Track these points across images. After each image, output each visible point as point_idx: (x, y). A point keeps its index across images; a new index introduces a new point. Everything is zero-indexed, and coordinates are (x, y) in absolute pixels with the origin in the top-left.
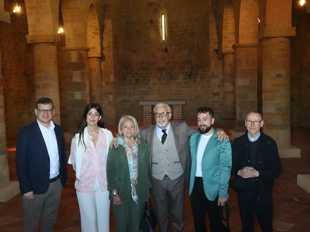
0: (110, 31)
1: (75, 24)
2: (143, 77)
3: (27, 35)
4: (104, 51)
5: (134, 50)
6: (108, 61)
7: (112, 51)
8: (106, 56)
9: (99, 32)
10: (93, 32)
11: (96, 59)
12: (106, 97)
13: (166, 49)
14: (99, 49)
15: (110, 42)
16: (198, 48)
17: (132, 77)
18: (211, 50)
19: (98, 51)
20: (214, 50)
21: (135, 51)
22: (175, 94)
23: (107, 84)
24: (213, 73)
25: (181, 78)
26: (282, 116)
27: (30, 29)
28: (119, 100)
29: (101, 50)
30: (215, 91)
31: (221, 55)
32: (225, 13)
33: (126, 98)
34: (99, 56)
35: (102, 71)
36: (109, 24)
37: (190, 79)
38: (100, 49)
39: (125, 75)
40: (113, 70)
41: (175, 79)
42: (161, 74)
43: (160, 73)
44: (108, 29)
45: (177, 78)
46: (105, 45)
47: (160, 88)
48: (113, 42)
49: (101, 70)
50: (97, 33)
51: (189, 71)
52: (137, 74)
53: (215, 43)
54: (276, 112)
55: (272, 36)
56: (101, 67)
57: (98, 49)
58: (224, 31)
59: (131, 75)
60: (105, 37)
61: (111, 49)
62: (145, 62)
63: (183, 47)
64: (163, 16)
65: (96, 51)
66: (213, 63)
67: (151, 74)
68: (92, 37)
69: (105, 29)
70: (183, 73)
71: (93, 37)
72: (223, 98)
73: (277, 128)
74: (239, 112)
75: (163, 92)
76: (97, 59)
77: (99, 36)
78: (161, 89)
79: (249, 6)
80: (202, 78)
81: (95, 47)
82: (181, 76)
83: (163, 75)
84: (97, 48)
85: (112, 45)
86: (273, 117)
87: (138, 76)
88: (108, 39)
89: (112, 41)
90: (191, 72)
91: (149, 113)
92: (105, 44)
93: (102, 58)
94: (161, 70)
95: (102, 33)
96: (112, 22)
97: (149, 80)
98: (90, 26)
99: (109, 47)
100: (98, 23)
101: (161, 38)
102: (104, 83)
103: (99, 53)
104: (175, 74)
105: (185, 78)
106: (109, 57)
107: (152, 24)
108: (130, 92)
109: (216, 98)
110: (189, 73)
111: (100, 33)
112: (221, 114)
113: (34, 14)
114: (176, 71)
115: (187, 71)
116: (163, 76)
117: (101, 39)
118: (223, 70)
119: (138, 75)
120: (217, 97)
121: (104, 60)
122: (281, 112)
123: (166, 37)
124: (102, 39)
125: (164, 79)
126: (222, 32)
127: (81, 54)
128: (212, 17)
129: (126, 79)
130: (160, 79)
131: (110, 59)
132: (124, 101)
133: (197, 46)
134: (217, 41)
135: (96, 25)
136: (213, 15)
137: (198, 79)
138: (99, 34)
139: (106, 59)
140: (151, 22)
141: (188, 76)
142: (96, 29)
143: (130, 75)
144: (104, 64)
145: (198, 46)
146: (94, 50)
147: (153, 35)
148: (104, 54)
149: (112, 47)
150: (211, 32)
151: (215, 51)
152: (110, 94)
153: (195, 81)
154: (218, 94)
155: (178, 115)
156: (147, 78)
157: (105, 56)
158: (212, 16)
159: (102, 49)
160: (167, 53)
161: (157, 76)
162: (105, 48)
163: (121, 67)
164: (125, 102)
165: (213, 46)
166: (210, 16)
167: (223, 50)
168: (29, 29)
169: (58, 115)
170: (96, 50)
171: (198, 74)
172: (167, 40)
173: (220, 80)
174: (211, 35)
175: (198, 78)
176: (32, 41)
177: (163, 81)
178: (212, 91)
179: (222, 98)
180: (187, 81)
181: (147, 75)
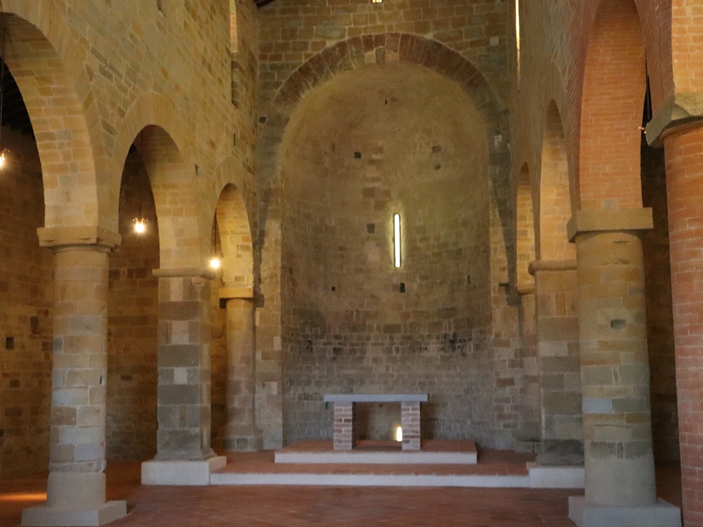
0: (276, 244)
1: (180, 219)
2: (352, 345)
3: (41, 229)
4: (261, 286)
5: (333, 285)
6: (270, 308)
7: (279, 286)
8: (266, 297)
9: (251, 246)
10: (238, 246)
11: (243, 302)
12: (264, 385)
13: (403, 286)
14: (251, 280)
15: (275, 268)
16: (469, 283)
17: (325, 344)
18: (494, 284)
19: (248, 285)
20: (501, 285)
21: (333, 289)
22: (420, 383)
23: (265, 357)
24: (498, 335)
25: (433, 349)
26: (627, 422)
27: (49, 216)
28: (294, 394)
29: (254, 282)
30: (502, 376)
31: (515, 296)
32: (519, 203)
33: (311, 390)
34: (250, 295)
35: (257, 330)
36: (274, 229)
37: (454, 349)
38: (253, 280)
39: (310, 339)
40: (280, 326)
41: (421, 349)
42: (391, 338)
43: (388, 337)
44: (273, 240)
45: (426, 349)
46: (264, 274)
47: (387, 369)
48: (283, 267)
49: (254, 328)
50: (245, 248)
51: (451, 333)
52: (337, 337)
53: (503, 269)
54: (613, 412)
55: (596, 229)
56: (254, 322)
57: (248, 281)
58: (519, 244)
59: (325, 341)
60: (264, 255)
61: (277, 282)
62: (355, 314)
63: (438, 281)
64: (397, 217)
65: (244, 286)
66: (498, 313)
67: (368, 339)
68: (235, 255)
69: (265, 239)
70: (438, 338)
71: (239, 256)
72: (523, 391)
73: (618, 452)
74: (545, 418)
75: (395, 378)
76: (246, 301)
77: (251, 254)
78: (391, 372)
79: (561, 178)
80: (477, 347)
81: (243, 277)
82: (433, 343)
83: (395, 341)
84: (246, 279)
85: (279, 272)
86: (605, 425)
87: (339, 343)
88: (272, 260)
89: (280, 265)
90: (455, 335)
91: (346, 420)
92: (264, 271)
93: (256, 300)
94: (390, 329)
95: (260, 249)
96: (282, 225)
97: (363, 352)
98: (232, 231)
99: (273, 278)
100: (249, 225)
101: (391, 263)
102: (259, 355)
103: (250, 289)
104: (420, 340)
105: (442, 349)
106: (272, 299)
107: (373, 232)
108: (321, 377)
109: (507, 391)
110: (451, 338)
111: (254, 247)
112: (519, 428)
113: (59, 183)
114: (422, 333)
115: (447, 332)
116: (393, 344)
117: (254, 261)
118: (521, 327)
119: (340, 341)
120: (508, 388)
121: (262, 306)
122: (625, 413)
123: (403, 259)
124: (257, 261)
125: (397, 350)
126: (516, 244)
127: (191, 283)
128: (494, 214)
129: (312, 349)
130: (389, 351)
131: (275, 302)
132: (307, 397)
133: (466, 278)
134: (506, 264)
135: (244, 230)
136: (497, 211)
137: (470, 349)
138: (252, 250)
139: (266, 303)
140: (371, 228)
141: (448, 344)
142: (245, 239)
143: (322, 341)
144: (261, 314)
145: (469, 277)
146: (239, 282)
147: (373, 256)
148: (262, 292)
149: (279, 279)
150: (492, 246)
151: (503, 288)
152: (271, 380)
153: (464, 355)
154: (511, 382)
155: (411, 426)
156: (360, 347)
157: (263, 296)
158: (494, 212)
159: (258, 280)
160: (403, 294)
161: (382, 344)
162: (266, 279)
163: (302, 321)
164: (308, 399)
165: (498, 275)
166: (491, 212)
167: (518, 284)
168: (46, 217)
169: (98, 411)
170: (245, 283)
171: (470, 339)
172: (405, 266)
173: (516, 350)
174: (492, 253)
175: (470, 346)
176: (51, 241)
177: (394, 354)
178: (497, 374)
179: (519, 391)
180: (447, 355)
181: (360, 341)
